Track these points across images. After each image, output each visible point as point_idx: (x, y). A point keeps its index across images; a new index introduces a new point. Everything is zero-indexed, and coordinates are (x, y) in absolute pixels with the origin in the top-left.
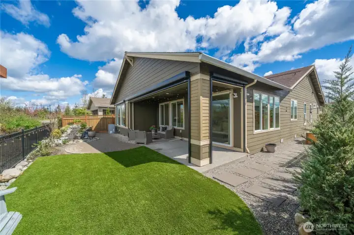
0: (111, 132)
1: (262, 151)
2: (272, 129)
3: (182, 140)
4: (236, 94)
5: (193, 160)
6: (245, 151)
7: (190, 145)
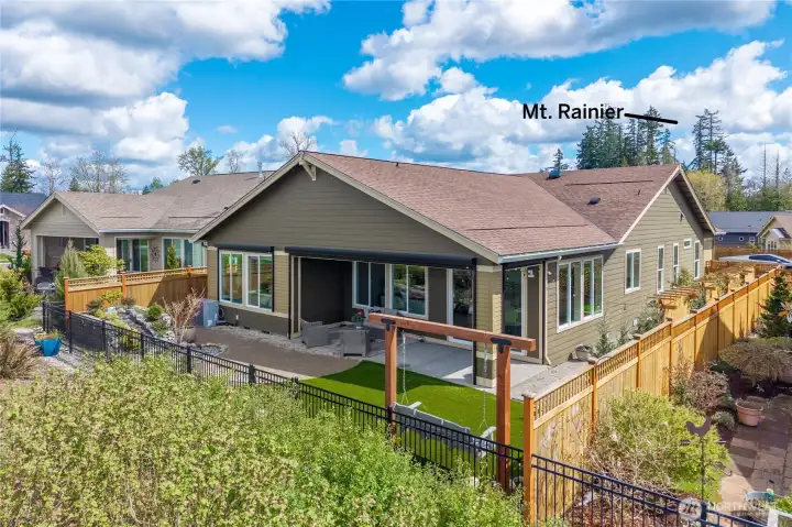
0: (210, 322)
1: (570, 359)
2: (588, 318)
3: (422, 341)
4: (531, 272)
5: (480, 380)
6: (544, 362)
7: (475, 359)
